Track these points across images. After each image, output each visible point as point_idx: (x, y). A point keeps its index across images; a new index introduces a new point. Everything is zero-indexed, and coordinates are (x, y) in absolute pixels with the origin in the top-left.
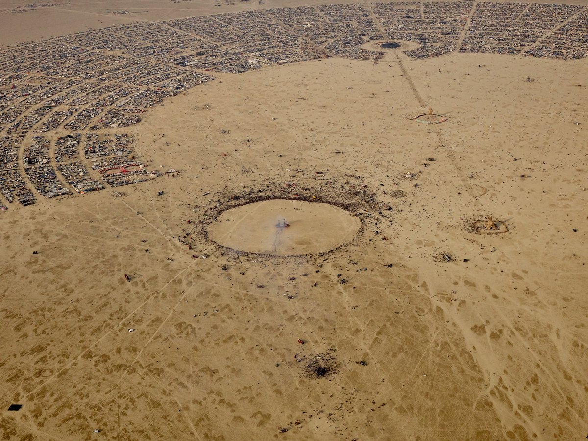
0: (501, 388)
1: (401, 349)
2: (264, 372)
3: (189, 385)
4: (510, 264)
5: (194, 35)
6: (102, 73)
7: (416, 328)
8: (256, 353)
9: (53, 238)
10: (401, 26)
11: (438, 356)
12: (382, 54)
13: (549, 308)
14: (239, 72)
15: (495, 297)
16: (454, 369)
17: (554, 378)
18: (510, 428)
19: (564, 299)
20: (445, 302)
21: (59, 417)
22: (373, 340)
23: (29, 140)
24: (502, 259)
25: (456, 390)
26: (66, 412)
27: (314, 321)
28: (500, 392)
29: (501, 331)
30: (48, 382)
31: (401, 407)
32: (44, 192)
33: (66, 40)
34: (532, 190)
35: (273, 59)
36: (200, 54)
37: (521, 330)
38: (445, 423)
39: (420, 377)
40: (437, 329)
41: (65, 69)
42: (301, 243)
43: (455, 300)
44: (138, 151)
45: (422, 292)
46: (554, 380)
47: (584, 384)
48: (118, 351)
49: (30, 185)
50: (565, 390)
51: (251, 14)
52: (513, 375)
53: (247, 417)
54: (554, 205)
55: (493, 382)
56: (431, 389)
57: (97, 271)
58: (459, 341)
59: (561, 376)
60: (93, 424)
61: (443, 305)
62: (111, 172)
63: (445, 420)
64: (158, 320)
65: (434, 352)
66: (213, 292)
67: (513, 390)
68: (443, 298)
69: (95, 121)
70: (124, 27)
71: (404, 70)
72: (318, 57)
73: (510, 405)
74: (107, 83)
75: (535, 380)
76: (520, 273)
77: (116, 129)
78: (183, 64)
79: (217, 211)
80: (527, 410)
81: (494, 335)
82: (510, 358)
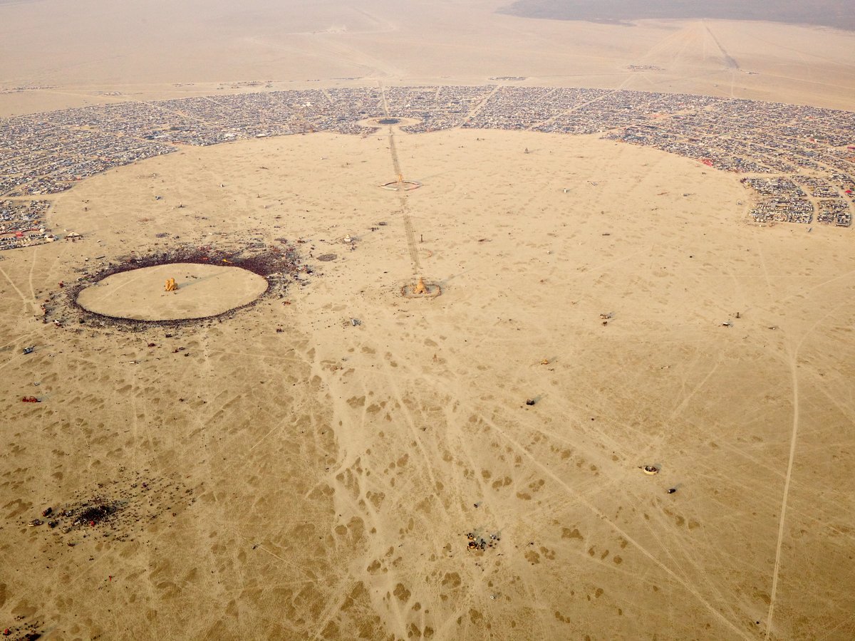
0: (354, 472)
1: (246, 424)
2: (55, 451)
4: (428, 329)
5: (180, 113)
6: (56, 145)
7: (277, 400)
8: (57, 429)
10: (409, 105)
11: (290, 433)
12: (375, 129)
13: (456, 378)
14: (209, 144)
15: (394, 365)
16: (304, 448)
17: (430, 459)
18: (344, 521)
19: (479, 368)
20: (328, 371)
22: (215, 413)
24: (421, 324)
25: (294, 473)
27: (153, 392)
28: (350, 476)
29: (383, 404)
31: (211, 494)
33: (37, 117)
34: (488, 254)
35: (254, 134)
36: (174, 129)
37: (410, 402)
38: (259, 515)
39: (255, 457)
40: (304, 401)
41: (18, 142)
42: (183, 307)
43: (342, 369)
44: (49, 216)
45: (305, 359)
46: (428, 461)
47: (465, 467)
50: (438, 474)
51: (252, 96)
52: (377, 456)
54: (507, 269)
55: (347, 463)
56: (261, 472)
58: (324, 415)
59: (440, 455)
61: (325, 375)
63: (261, 511)
65: (286, 428)
66: (43, 360)
67: (368, 474)
68: (328, 367)
69: (18, 189)
70: (108, 106)
71: (392, 143)
72: (303, 131)
73: (357, 492)
74: (55, 154)
75: (403, 462)
76: (436, 339)
77: (37, 196)
78: (151, 138)
79: (103, 275)
80: (377, 498)
81: (373, 409)
82: (382, 435)
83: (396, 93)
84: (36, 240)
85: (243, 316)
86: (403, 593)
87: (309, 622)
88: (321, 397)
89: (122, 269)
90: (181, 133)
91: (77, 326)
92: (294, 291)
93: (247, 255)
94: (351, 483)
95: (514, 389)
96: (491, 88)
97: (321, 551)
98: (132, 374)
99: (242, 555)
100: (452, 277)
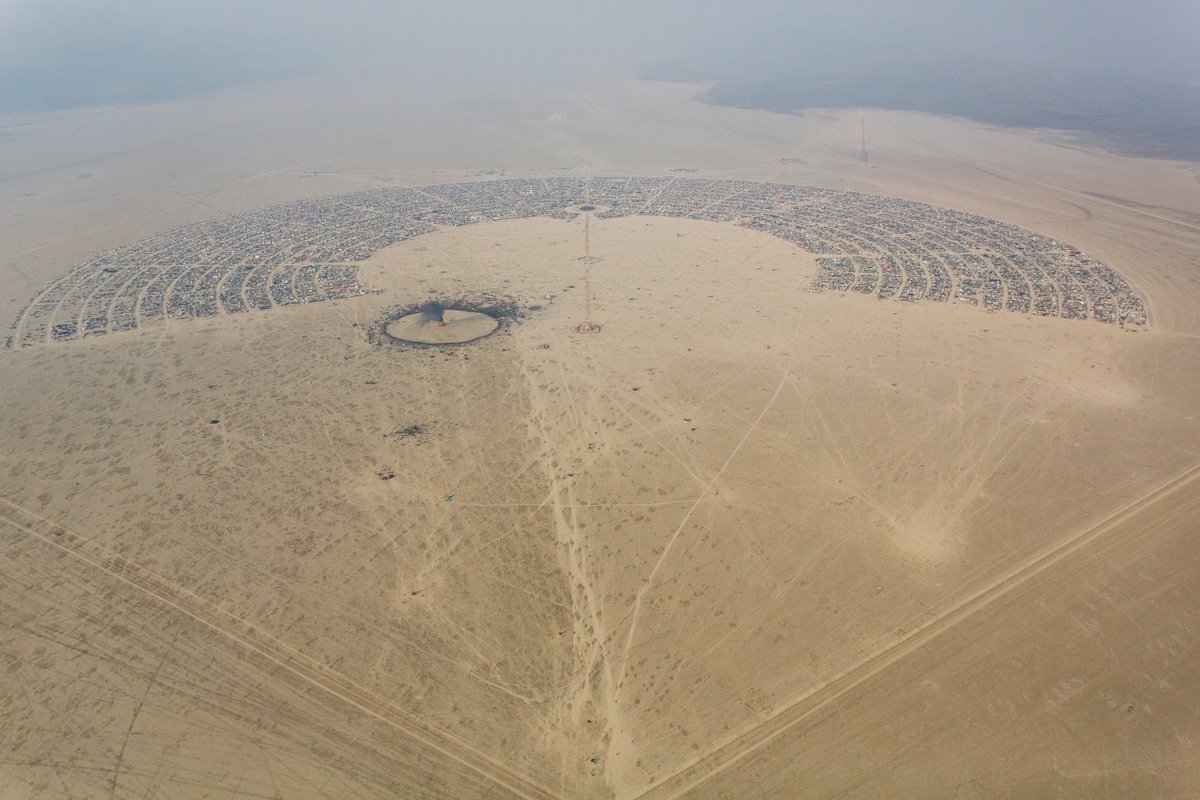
0: (539, 418)
1: (486, 396)
2: (387, 407)
3: (335, 413)
4: (588, 351)
5: (437, 198)
6: (353, 223)
7: (501, 385)
8: (387, 397)
9: (275, 330)
10: (604, 195)
11: (507, 401)
12: (577, 215)
13: (598, 377)
14: (460, 225)
15: (566, 369)
16: (514, 408)
17: (577, 414)
18: (531, 438)
19: (613, 372)
20: (530, 372)
21: (243, 428)
22: (469, 391)
23: (281, 269)
24: (585, 348)
25: (509, 418)
26: (249, 424)
28: (537, 420)
29: (558, 389)
30: (241, 409)
32: (279, 302)
33: (334, 199)
34: (633, 308)
35: (490, 217)
36: (435, 212)
37: (571, 388)
38: (491, 435)
39: (489, 411)
40: (516, 386)
41: (326, 220)
42: (449, 336)
43: (537, 371)
44: (359, 277)
45: (518, 366)
47: (594, 417)
48: (295, 394)
49: (270, 297)
50: (580, 420)
51: (489, 183)
52: (551, 412)
53: (365, 429)
55: (535, 415)
56: (492, 418)
57: (299, 350)
58: (526, 393)
59: (582, 412)
60: (263, 431)
61: (528, 374)
62: (332, 291)
63: (492, 433)
64: (330, 378)
65: (505, 399)
67: (546, 419)
68: (530, 369)
69: (334, 257)
70: (384, 190)
71: (587, 226)
72: (526, 217)
73: (539, 426)
74: (354, 231)
75: (563, 414)
76: (592, 357)
77: (348, 262)
78: (419, 219)
79: (399, 316)
80: (548, 429)
81: (552, 390)
82: (555, 402)
83: (598, 182)
84: (354, 293)
85: (484, 342)
86: (555, 465)
87: (512, 474)
88: (525, 385)
89: (409, 313)
90: (441, 216)
91: (388, 345)
92: (513, 328)
93: (486, 305)
94: (537, 423)
95: (629, 383)
96: (668, 179)
97: (520, 449)
98: (424, 371)
99: (483, 450)
100: (608, 322)
